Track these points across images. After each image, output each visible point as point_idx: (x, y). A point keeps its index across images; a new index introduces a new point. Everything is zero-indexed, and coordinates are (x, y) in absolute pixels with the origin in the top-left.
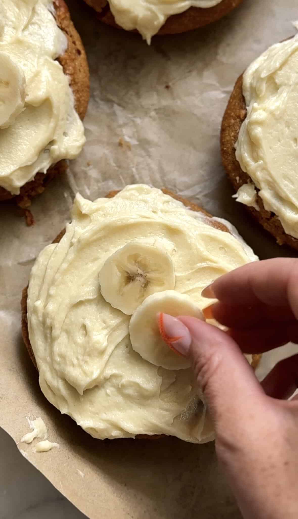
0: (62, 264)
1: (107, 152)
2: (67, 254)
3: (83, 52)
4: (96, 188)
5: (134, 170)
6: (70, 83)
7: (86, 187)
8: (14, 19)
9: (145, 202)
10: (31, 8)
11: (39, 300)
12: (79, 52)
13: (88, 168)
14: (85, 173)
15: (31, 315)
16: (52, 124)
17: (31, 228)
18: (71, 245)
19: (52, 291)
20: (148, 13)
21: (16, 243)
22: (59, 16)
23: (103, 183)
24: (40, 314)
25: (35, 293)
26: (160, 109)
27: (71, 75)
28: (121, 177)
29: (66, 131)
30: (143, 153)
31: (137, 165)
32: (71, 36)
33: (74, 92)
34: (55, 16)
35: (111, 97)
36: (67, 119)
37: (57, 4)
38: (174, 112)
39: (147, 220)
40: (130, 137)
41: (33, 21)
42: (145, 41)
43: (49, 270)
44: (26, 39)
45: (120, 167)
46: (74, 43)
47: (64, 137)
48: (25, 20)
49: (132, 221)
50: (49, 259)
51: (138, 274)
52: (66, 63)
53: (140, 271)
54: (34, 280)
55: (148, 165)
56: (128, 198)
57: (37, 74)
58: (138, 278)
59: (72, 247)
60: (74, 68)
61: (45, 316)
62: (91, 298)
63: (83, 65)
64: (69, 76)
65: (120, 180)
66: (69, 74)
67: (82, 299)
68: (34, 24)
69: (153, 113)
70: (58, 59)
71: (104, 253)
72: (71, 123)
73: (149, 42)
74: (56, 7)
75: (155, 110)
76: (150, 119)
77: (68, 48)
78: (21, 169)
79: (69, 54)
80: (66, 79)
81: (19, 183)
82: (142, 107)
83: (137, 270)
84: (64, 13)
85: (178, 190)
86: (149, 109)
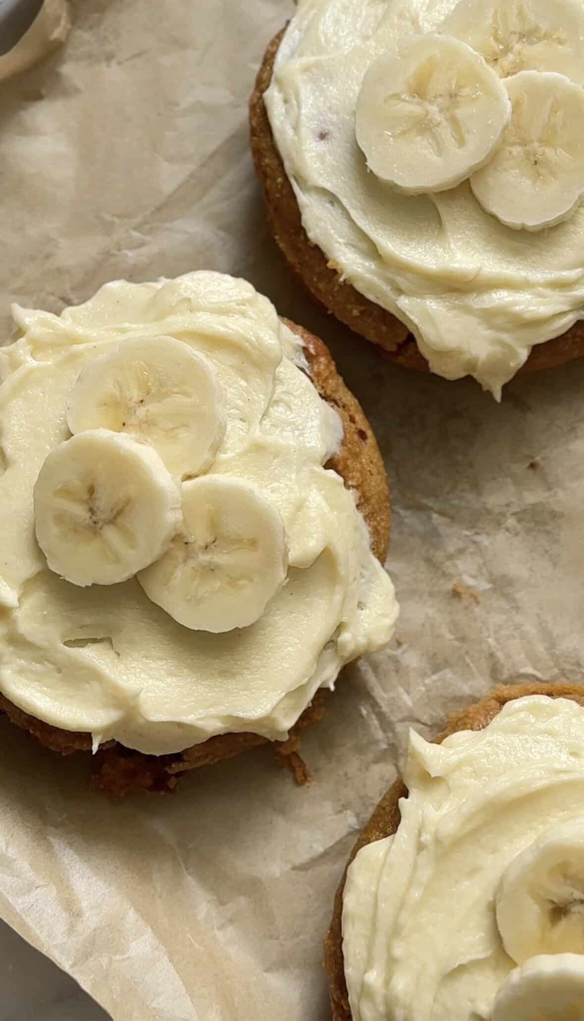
0: (408, 889)
1: (430, 611)
2: (415, 867)
3: (369, 433)
4: (423, 689)
5: (491, 641)
6: (358, 502)
7: (401, 690)
8: (240, 403)
9: (550, 733)
10: (270, 376)
11: (371, 968)
12: (362, 435)
13: (400, 651)
14: (395, 660)
15: (359, 1001)
16: (338, 597)
17: (304, 787)
18: (421, 847)
19: (398, 951)
20: (498, 349)
21: (280, 822)
22: (318, 374)
23: (434, 677)
24: (379, 999)
25: (359, 953)
26: (524, 511)
27: (356, 487)
28: (468, 660)
29: (362, 600)
30: (503, 603)
31: (496, 632)
32: (344, 407)
33: (366, 518)
34: (311, 375)
35: (422, 499)
36: (362, 576)
37: (312, 351)
38: (553, 515)
39: (564, 777)
40: (474, 577)
41: (275, 397)
42: (489, 394)
43: (383, 905)
44: (270, 439)
45: (463, 639)
46: (352, 420)
47: (360, 611)
48: (261, 400)
49: (539, 785)
50: (379, 882)
51: (575, 900)
52: (346, 467)
53: (577, 894)
54: (353, 925)
55: (518, 627)
56: (514, 731)
57: (300, 506)
58: (576, 908)
59: (424, 852)
60: (361, 471)
61: (390, 1003)
62: (481, 956)
63: (375, 460)
64: (355, 490)
65: (468, 665)
66: (353, 487)
67: (464, 960)
68: (277, 402)
69: (511, 522)
70: (330, 464)
71: (491, 856)
72: (369, 581)
73: (498, 397)
74: (309, 357)
75: (514, 514)
76: (508, 534)
77: (345, 437)
78: (289, 695)
79: (349, 446)
80: (349, 497)
81: (288, 722)
82: (489, 512)
83: (572, 894)
84: (327, 366)
86: (501, 514)
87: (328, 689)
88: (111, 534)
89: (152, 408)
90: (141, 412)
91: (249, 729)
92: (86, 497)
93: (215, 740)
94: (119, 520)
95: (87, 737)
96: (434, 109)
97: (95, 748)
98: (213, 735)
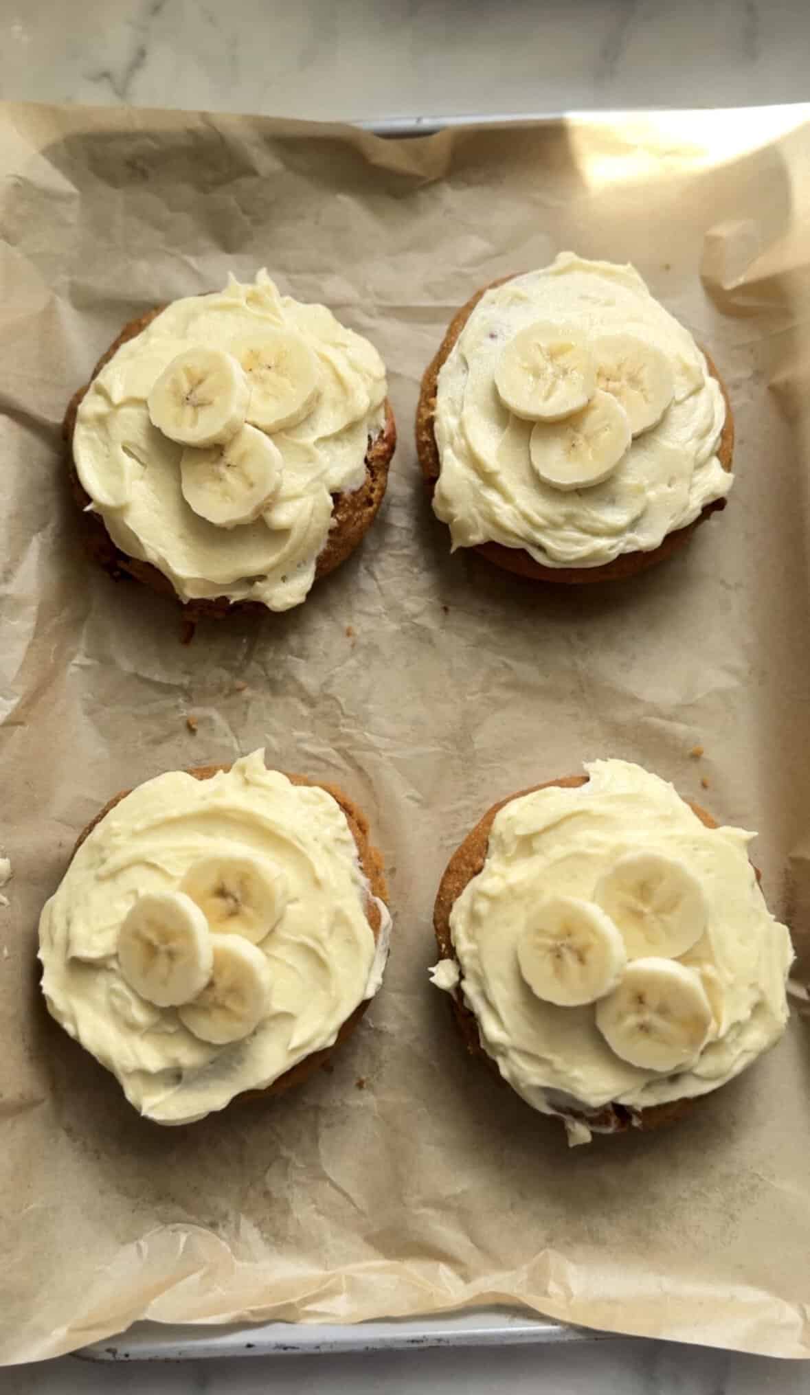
6: (331, 529)
20: (470, 521)
29: (287, 577)
30: (363, 659)
32: (374, 481)
33: (328, 540)
34: (371, 446)
36: (300, 565)
40: (363, 632)
41: (340, 438)
42: (450, 545)
44: (316, 451)
46: (372, 490)
47: (280, 582)
51: (233, 894)
53: (238, 895)
57: (296, 496)
58: (231, 901)
60: (350, 518)
63: (364, 521)
64: (336, 522)
66: (337, 520)
70: (336, 496)
72: (301, 573)
73: (453, 550)
74: (379, 437)
80: (329, 521)
81: (192, 594)
83: (237, 891)
87: (229, 601)
88: (189, 410)
89: (271, 375)
90: (264, 372)
91: (170, 577)
92: (196, 381)
93: (149, 566)
94: (199, 409)
95: (88, 499)
96: (550, 370)
97: (88, 508)
98: (150, 561)
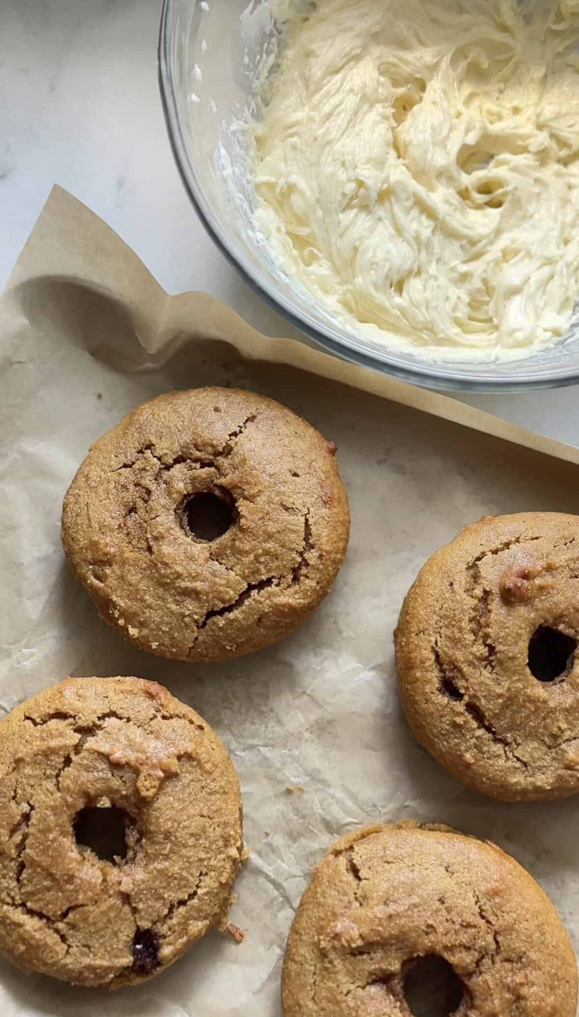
1: (279, 806)
3: (204, 725)
4: (291, 855)
5: (320, 811)
7: (279, 861)
12: (201, 728)
13: (270, 838)
14: (269, 845)
17: (243, 942)
22: (161, 705)
23: (295, 846)
26: (312, 726)
27: (207, 763)
28: (311, 827)
31: (321, 805)
35: (251, 742)
37: (153, 693)
38: (330, 722)
45: (304, 817)
52: (196, 754)
55: (333, 796)
65: (312, 831)
69: (307, 736)
75: (307, 730)
76: (308, 743)
77: (190, 735)
79: (195, 739)
82: (292, 734)
85: (380, 809)
86: (300, 732)
